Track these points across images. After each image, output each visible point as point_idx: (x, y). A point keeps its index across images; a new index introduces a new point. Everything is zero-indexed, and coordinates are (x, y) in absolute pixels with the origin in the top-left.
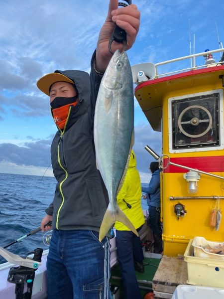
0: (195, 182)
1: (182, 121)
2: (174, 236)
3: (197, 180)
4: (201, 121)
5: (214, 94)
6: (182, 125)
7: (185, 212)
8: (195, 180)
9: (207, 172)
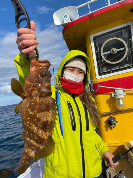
0: (123, 98)
1: (104, 52)
2: (110, 142)
3: (124, 97)
4: (118, 50)
5: (126, 26)
6: (104, 55)
7: (116, 122)
8: (122, 97)
9: (129, 89)
